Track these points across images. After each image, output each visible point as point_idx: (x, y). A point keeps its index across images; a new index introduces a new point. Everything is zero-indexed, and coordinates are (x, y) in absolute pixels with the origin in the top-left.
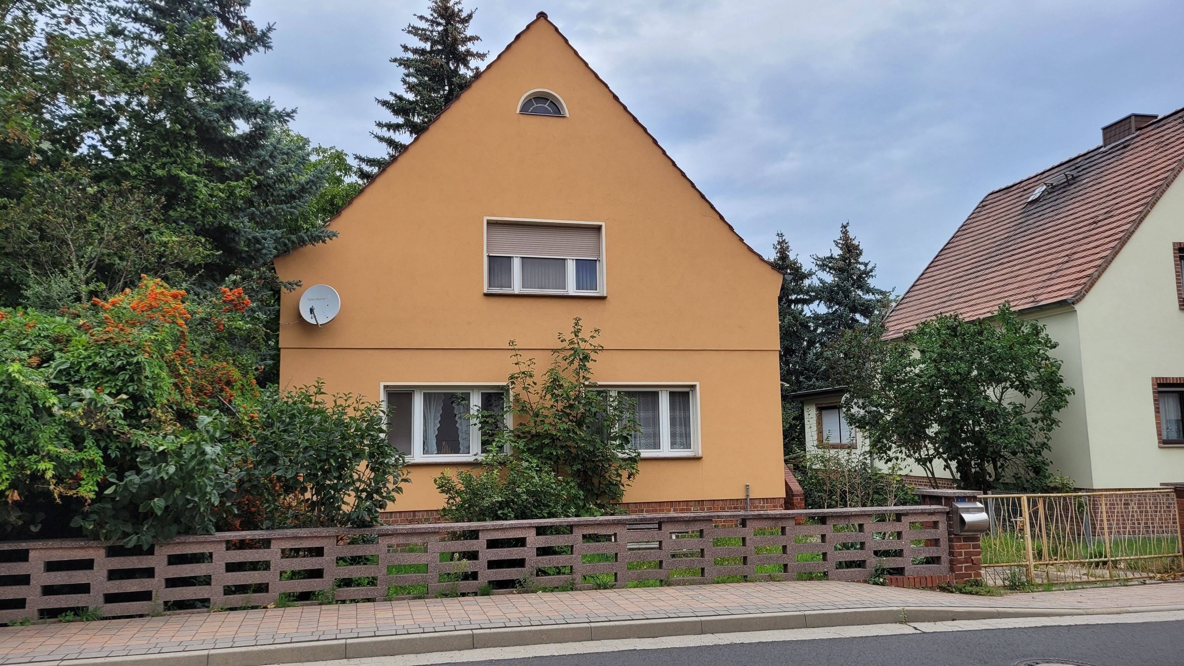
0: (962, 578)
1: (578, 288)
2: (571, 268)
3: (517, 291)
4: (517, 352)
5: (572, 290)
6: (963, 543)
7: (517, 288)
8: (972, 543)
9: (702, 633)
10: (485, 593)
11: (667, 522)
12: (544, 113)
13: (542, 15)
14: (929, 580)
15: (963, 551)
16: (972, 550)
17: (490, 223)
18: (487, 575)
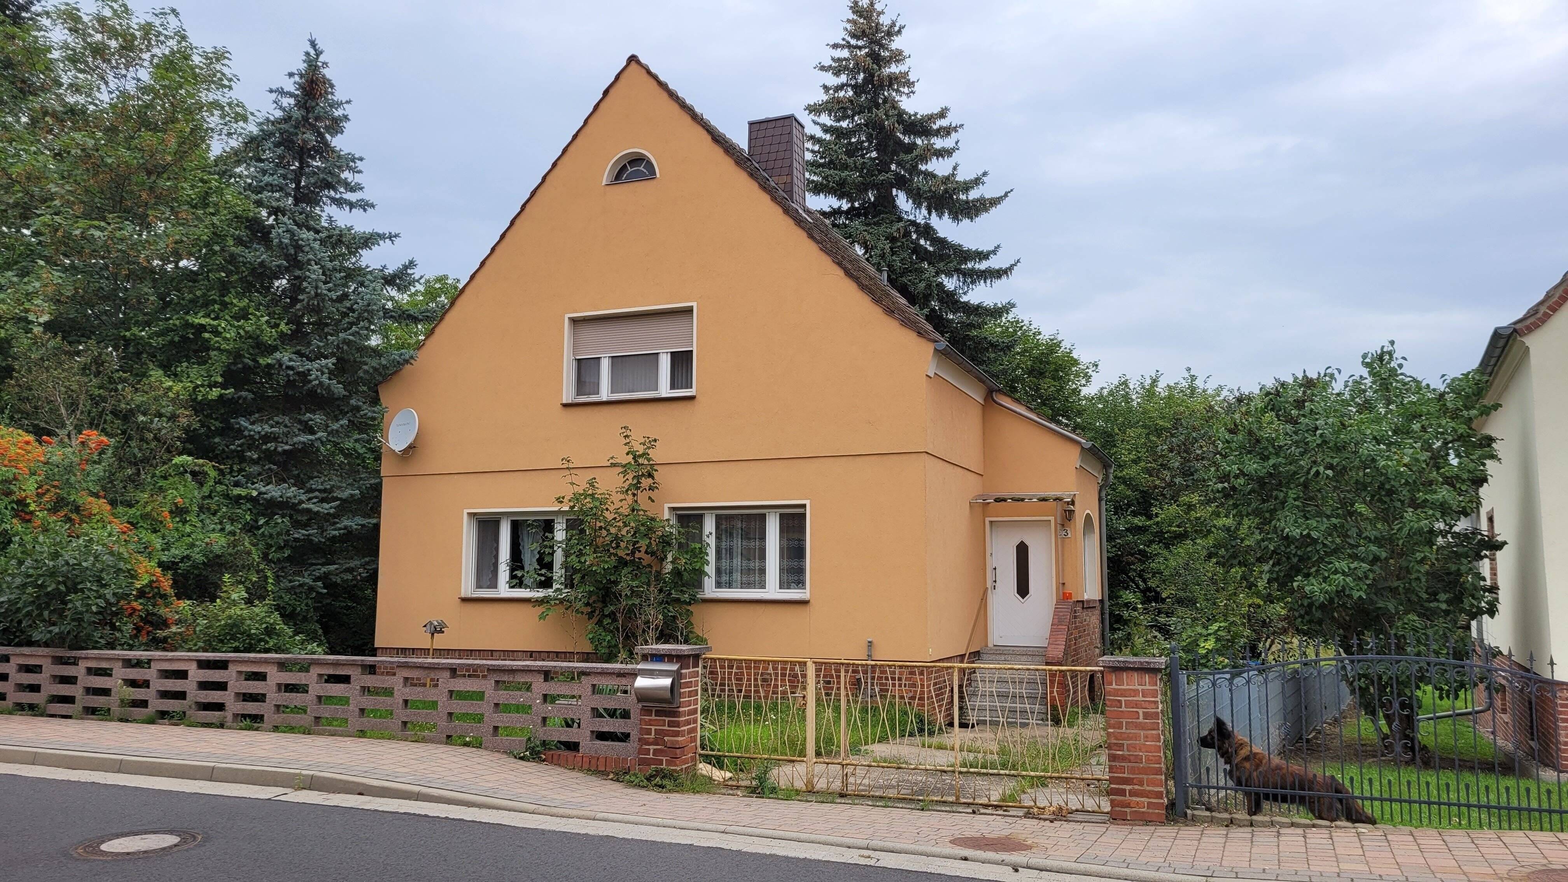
0: (649, 765)
1: (673, 387)
2: (665, 364)
3: (605, 399)
4: (572, 471)
5: (664, 390)
6: (653, 717)
7: (605, 394)
8: (667, 719)
9: (119, 771)
10: (151, 721)
11: (316, 664)
12: (638, 177)
13: (633, 59)
14: (602, 761)
15: (653, 728)
16: (666, 728)
17: (574, 321)
18: (157, 704)
